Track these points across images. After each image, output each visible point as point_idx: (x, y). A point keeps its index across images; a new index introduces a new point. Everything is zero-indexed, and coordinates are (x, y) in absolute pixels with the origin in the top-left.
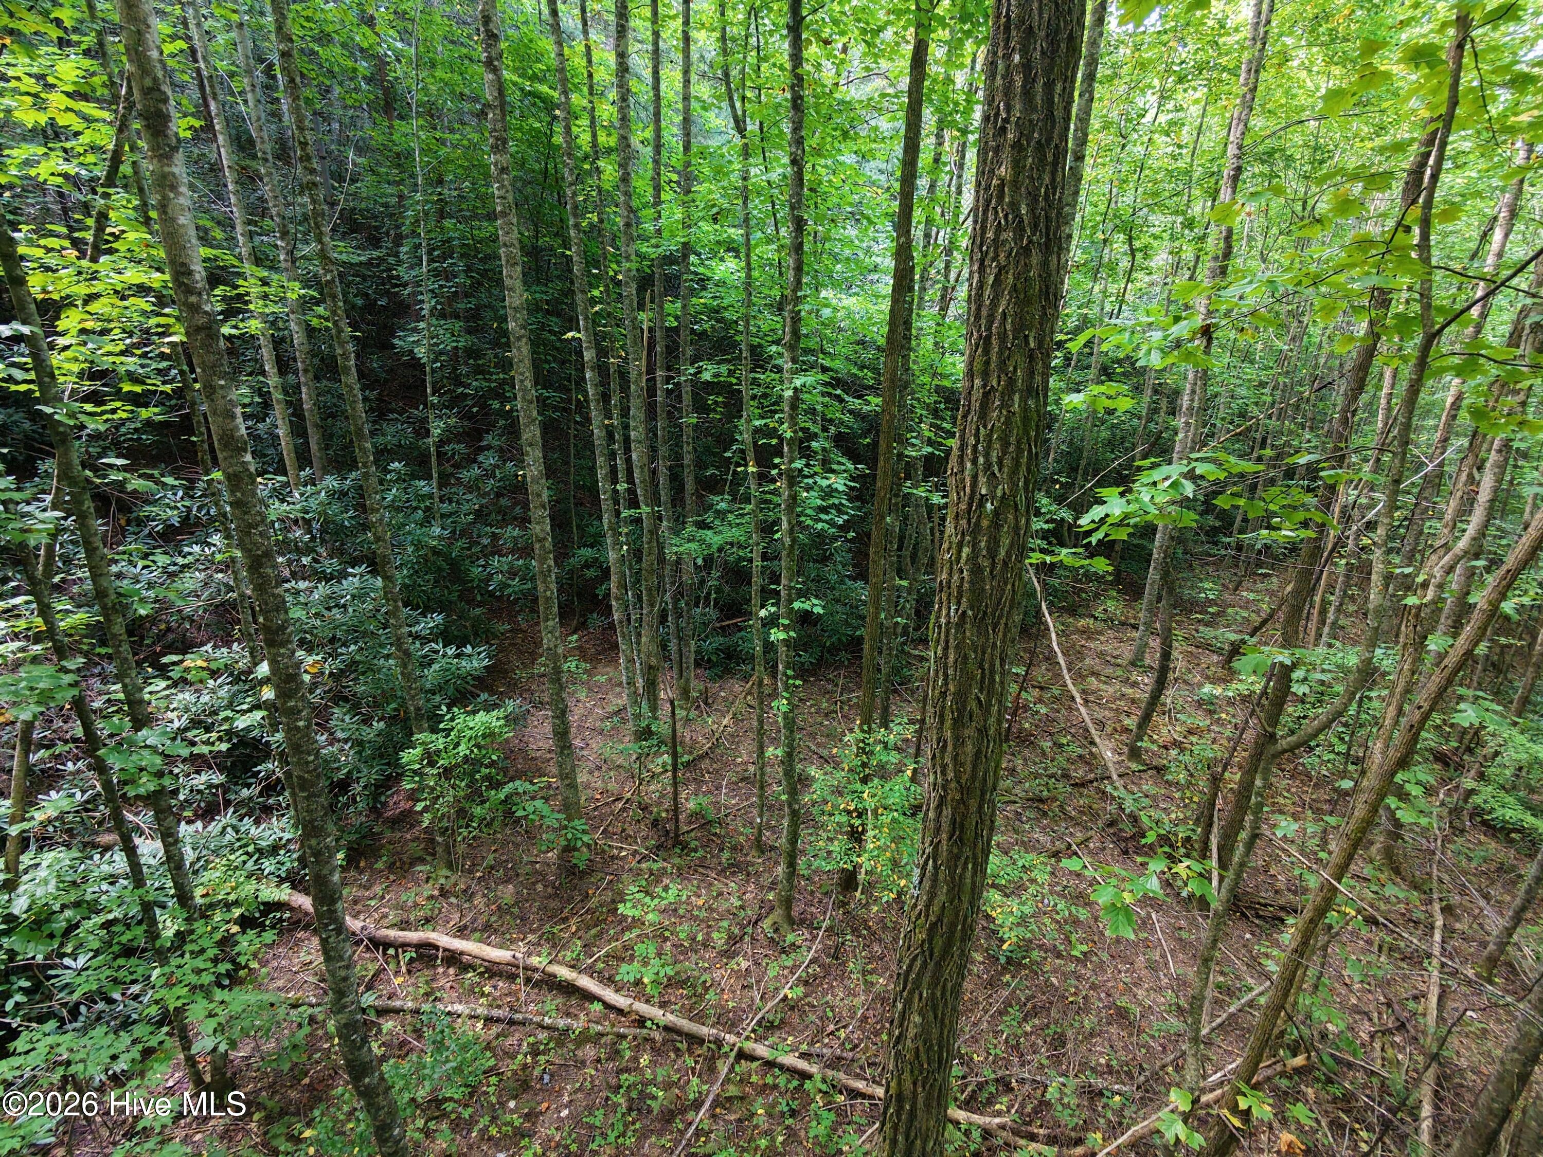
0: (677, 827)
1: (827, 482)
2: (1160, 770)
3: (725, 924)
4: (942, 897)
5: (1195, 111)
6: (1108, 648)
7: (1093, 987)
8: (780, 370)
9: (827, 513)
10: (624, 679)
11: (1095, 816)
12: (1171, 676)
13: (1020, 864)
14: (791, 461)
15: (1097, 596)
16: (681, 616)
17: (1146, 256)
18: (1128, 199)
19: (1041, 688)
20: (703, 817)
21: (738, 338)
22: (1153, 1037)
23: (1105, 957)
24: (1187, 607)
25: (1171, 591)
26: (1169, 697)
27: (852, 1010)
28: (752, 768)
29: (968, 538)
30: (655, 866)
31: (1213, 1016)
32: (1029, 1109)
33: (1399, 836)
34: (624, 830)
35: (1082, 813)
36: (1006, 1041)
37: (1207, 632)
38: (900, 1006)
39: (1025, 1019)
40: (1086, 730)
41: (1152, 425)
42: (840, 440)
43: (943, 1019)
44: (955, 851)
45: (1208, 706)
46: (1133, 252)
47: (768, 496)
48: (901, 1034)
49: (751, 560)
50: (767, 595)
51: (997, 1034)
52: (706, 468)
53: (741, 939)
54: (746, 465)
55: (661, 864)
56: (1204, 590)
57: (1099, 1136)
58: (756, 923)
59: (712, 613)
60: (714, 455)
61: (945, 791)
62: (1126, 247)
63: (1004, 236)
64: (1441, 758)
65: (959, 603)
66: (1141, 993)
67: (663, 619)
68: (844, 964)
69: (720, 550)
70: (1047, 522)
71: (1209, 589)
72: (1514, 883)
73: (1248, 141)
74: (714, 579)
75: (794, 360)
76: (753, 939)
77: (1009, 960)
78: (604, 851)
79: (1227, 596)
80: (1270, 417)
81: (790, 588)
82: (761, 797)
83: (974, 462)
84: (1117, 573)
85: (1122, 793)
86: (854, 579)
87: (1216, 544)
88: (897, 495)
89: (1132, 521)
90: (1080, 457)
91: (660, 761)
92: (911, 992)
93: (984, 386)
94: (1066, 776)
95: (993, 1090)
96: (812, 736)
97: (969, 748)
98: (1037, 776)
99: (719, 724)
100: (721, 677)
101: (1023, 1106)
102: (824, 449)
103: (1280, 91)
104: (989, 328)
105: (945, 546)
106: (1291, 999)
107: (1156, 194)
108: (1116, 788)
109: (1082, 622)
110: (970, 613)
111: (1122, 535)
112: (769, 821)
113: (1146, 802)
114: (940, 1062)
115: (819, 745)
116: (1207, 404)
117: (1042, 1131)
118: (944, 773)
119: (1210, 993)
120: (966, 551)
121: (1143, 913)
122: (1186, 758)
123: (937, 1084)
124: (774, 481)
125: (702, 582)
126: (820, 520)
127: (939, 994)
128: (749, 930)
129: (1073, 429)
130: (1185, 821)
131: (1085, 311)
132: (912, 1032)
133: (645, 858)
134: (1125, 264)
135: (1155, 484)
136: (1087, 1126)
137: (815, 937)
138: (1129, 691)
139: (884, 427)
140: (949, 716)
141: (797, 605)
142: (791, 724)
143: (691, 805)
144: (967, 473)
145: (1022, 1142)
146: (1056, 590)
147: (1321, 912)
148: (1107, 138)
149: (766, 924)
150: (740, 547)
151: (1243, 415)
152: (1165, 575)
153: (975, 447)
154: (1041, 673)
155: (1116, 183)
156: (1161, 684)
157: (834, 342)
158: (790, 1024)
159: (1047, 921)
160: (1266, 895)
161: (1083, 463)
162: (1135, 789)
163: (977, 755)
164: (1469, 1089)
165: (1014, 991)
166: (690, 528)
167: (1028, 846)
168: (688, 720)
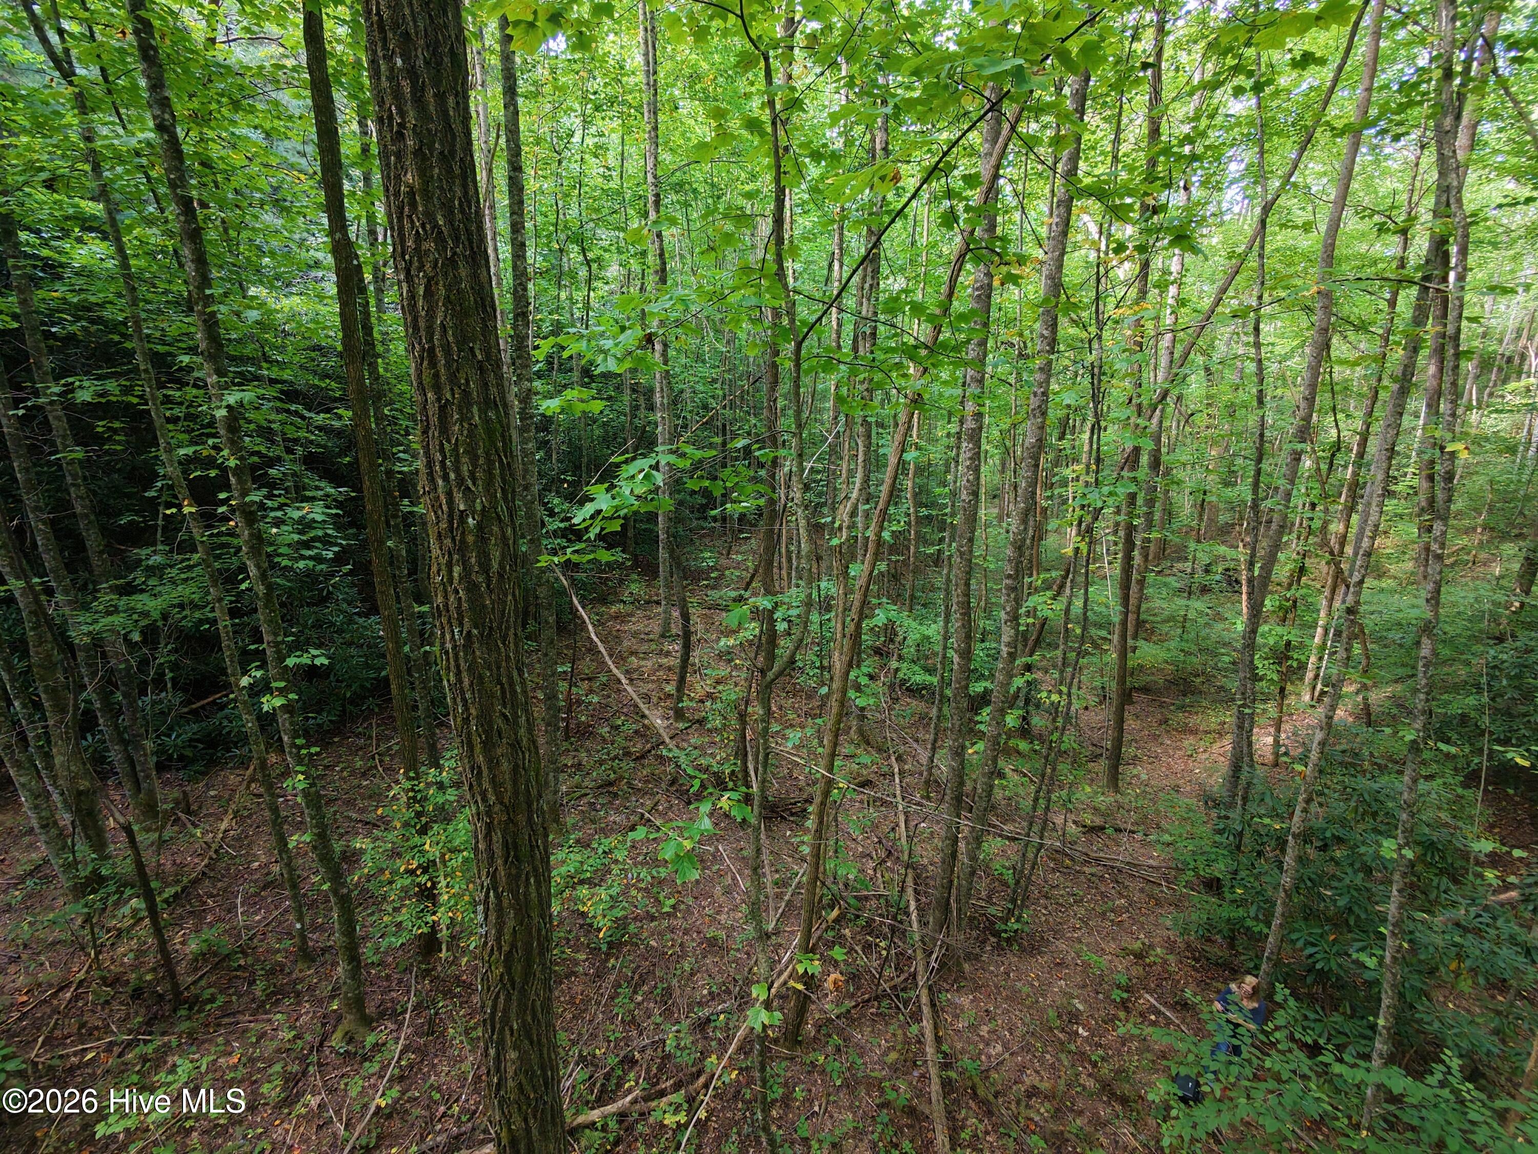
0: (175, 985)
1: (300, 513)
2: (701, 722)
3: (277, 1068)
4: (511, 923)
5: (615, 138)
6: (640, 627)
7: (686, 932)
8: (200, 384)
9: (309, 548)
10: (35, 823)
11: (658, 780)
12: (694, 638)
13: (600, 851)
14: (245, 493)
15: (621, 582)
16: (120, 712)
17: (600, 267)
18: (574, 212)
19: (590, 679)
20: (215, 954)
21: (128, 345)
22: (738, 950)
23: (690, 901)
24: (694, 576)
25: (679, 565)
26: (696, 657)
27: (462, 1078)
28: (276, 869)
29: (456, 557)
30: (150, 1049)
31: (777, 909)
32: (654, 1070)
33: (864, 717)
34: (83, 1025)
35: (646, 782)
36: (623, 1021)
37: (714, 594)
38: (492, 1052)
39: (635, 992)
40: (636, 706)
41: (636, 421)
42: (310, 461)
43: (539, 1041)
44: (514, 871)
45: (726, 656)
46: (588, 263)
47: (224, 539)
48: (500, 1080)
49: (214, 622)
50: (246, 659)
51: (612, 1019)
52: (120, 514)
53: (304, 1073)
54: (180, 507)
55: (159, 1042)
56: (704, 559)
57: (714, 1057)
58: (321, 1044)
59: (170, 697)
60: (129, 496)
61: (490, 817)
62: (581, 257)
63: (425, 246)
64: (878, 652)
65: (461, 624)
66: (723, 918)
67: (87, 723)
68: (443, 1034)
69: (165, 616)
70: (562, 521)
71: (708, 558)
72: (928, 724)
73: (659, 173)
74: (164, 655)
75: (220, 373)
76: (320, 1065)
77: (610, 945)
78: (51, 1068)
79: (723, 561)
80: (724, 407)
81: (277, 644)
82: (295, 897)
83: (446, 478)
84: (635, 558)
85: (676, 752)
86: (367, 616)
87: (705, 518)
88: (395, 516)
89: (622, 513)
90: (581, 456)
91: (126, 910)
92: (502, 1030)
93: (439, 400)
94: (627, 754)
95: (620, 1073)
96: (351, 803)
97: (505, 766)
98: (601, 762)
99: (215, 832)
100: (204, 774)
101: (648, 1071)
102: (294, 474)
103: (677, 134)
104: (430, 340)
105: (434, 568)
106: (821, 869)
107: (597, 210)
108: (670, 750)
109: (614, 609)
110: (475, 632)
111: (616, 526)
112: (313, 921)
113: (696, 753)
114: (546, 1084)
115: (362, 811)
116: (675, 401)
117: (668, 1084)
118: (485, 800)
119: (770, 890)
120: (457, 570)
121: (711, 849)
122: (719, 705)
123: (548, 1107)
124: (225, 519)
125: (144, 663)
126: (303, 557)
127: (529, 1019)
128: (314, 1058)
129: (569, 429)
130: (727, 759)
131: (556, 317)
132: (511, 1071)
133: (129, 1045)
134: (583, 273)
135: (633, 477)
136: (704, 1054)
137: (400, 1025)
138: (664, 661)
139: (362, 443)
140: (477, 740)
141: (290, 662)
142: (314, 799)
143: (193, 946)
144: (440, 490)
145: (654, 1104)
146: (584, 584)
147: (826, 794)
148: (543, 152)
149: (336, 1041)
150: (194, 606)
151: (705, 407)
152: (672, 552)
153: (443, 463)
154: (586, 665)
155: (559, 196)
156: (687, 648)
157: (282, 349)
158: (390, 1135)
159: (634, 892)
160: (794, 795)
161: (585, 460)
162: (685, 745)
163: (515, 770)
164: (932, 878)
165: (620, 971)
166: (107, 598)
167: (606, 832)
168: (161, 844)
